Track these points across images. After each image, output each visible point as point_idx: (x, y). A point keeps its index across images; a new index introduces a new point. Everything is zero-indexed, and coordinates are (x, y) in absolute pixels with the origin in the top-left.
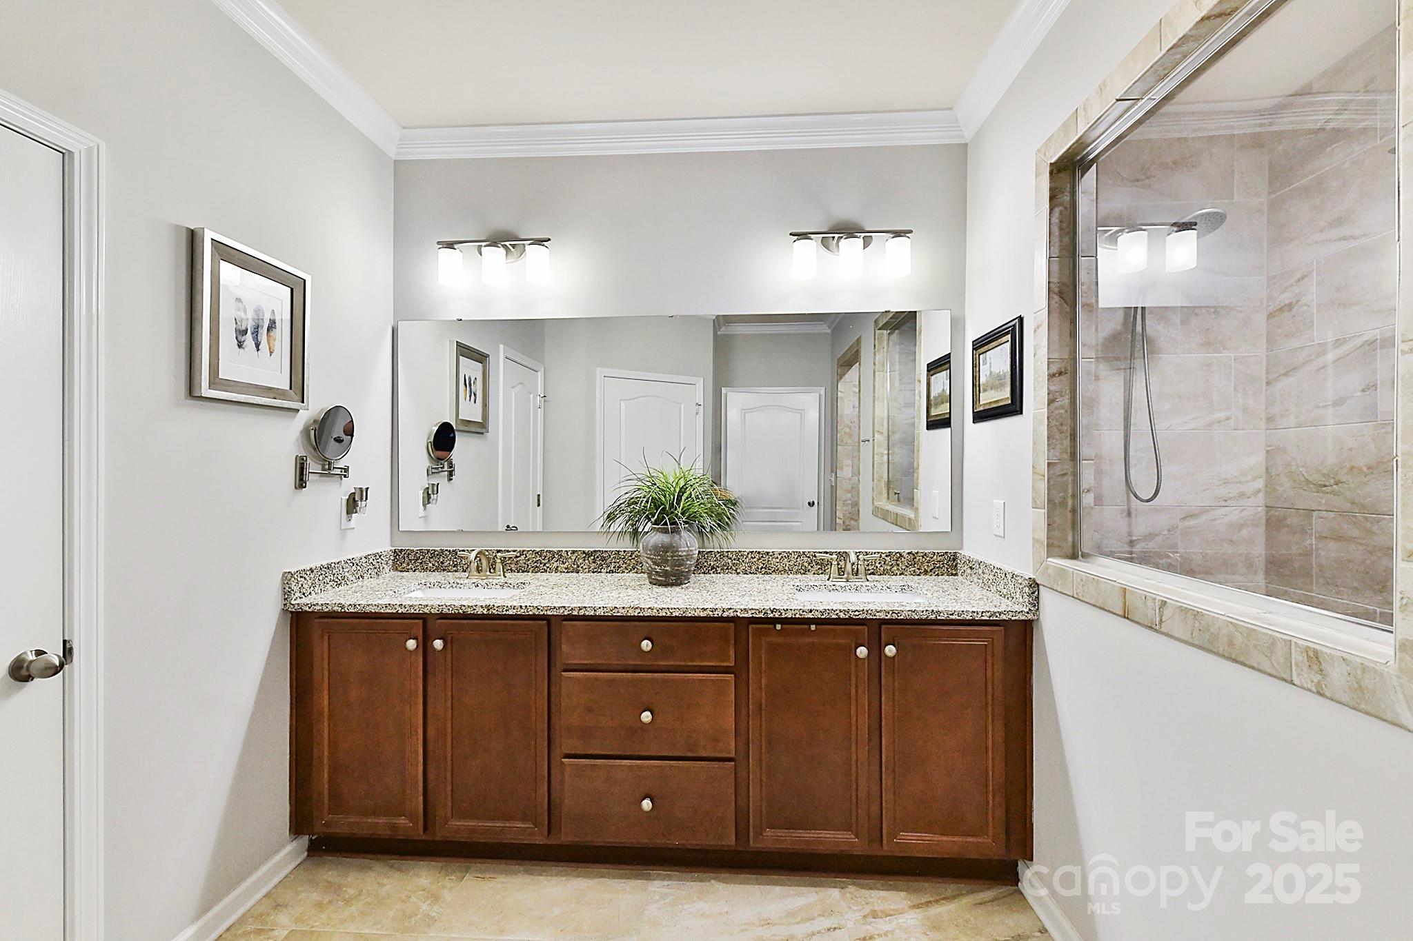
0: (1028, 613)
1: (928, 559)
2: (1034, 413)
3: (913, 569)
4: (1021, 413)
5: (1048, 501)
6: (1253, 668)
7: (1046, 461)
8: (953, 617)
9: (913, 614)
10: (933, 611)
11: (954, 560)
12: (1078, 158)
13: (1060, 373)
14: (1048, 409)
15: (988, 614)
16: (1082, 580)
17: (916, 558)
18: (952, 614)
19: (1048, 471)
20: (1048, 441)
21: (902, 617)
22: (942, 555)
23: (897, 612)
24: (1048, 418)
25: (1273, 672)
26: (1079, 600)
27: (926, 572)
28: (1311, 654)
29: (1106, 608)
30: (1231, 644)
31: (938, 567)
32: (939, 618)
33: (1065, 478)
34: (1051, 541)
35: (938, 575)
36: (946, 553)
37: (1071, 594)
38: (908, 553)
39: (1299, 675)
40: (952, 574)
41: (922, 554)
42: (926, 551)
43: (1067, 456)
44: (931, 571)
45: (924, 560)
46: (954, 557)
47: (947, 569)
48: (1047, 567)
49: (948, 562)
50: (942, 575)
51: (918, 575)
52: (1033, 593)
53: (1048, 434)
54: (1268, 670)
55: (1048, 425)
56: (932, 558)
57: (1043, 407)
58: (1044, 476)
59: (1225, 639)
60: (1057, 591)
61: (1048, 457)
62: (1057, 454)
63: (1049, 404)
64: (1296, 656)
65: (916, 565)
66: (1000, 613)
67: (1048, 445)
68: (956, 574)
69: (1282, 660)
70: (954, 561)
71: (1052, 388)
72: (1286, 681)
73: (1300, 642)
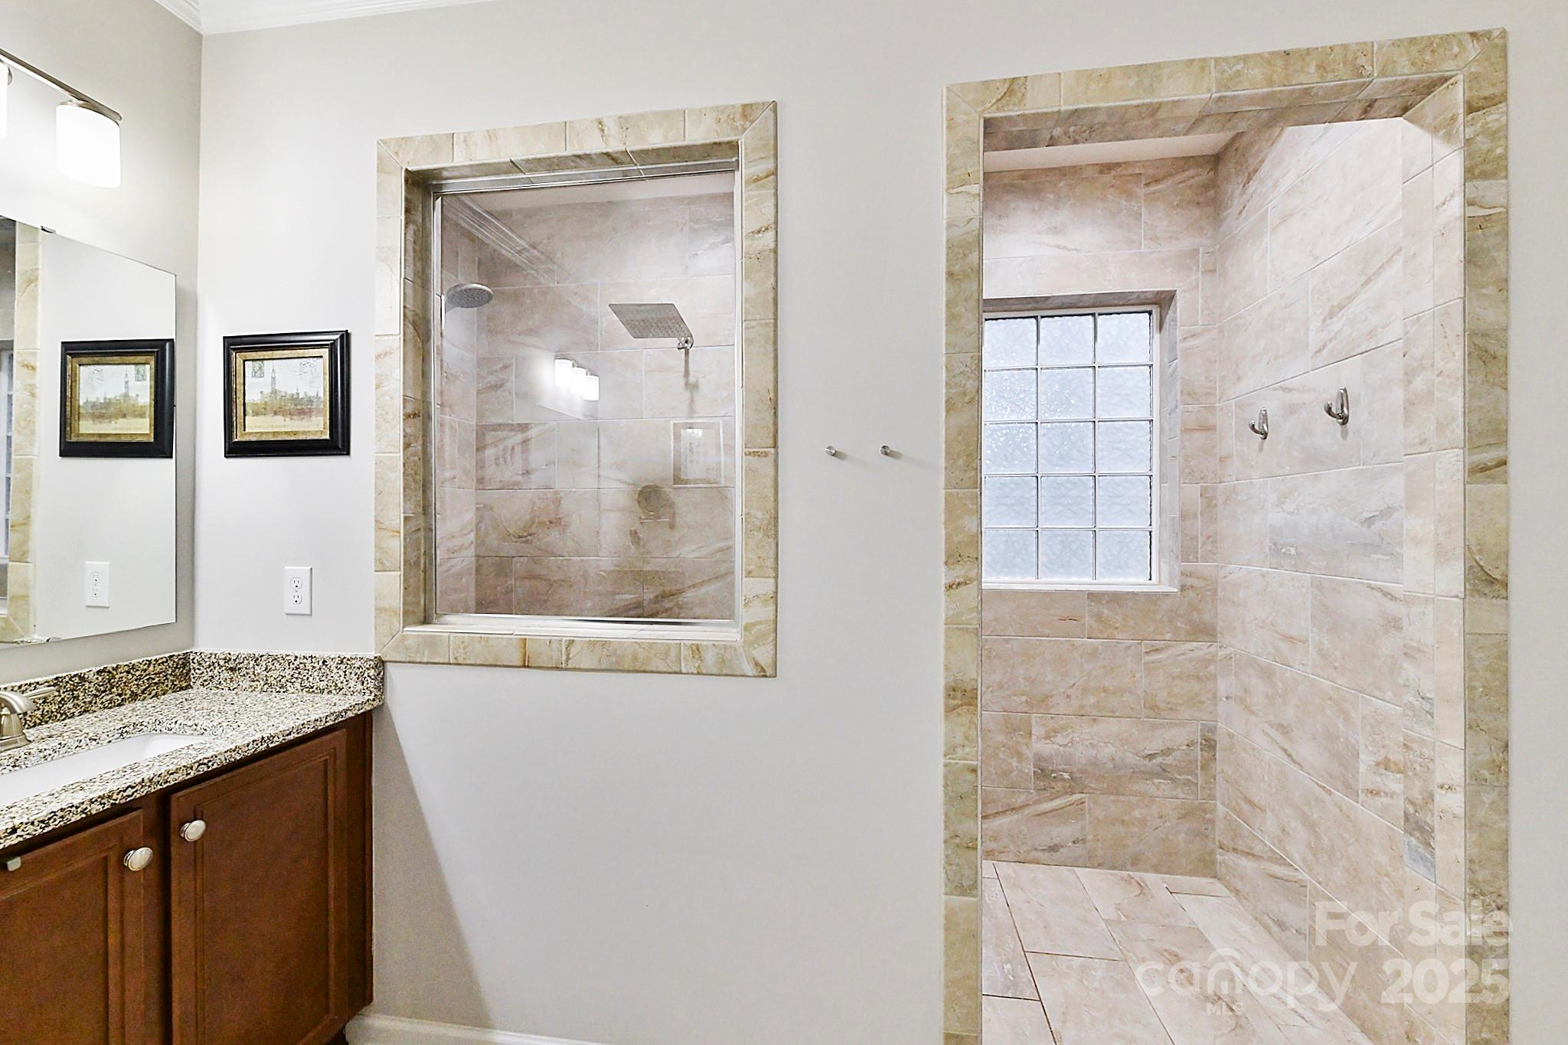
0: (374, 700)
1: (138, 673)
2: (376, 457)
3: (108, 698)
4: (348, 454)
5: (405, 561)
6: (652, 672)
7: (402, 515)
8: (291, 737)
9: (233, 754)
10: (263, 738)
11: (184, 665)
12: (435, 183)
13: (415, 415)
14: (404, 454)
15: (333, 718)
16: (463, 642)
17: (114, 677)
18: (290, 734)
19: (405, 526)
20: (404, 491)
21: (215, 766)
22: (163, 663)
23: (206, 761)
24: (404, 464)
25: (670, 670)
26: (460, 664)
27: (134, 697)
28: (695, 648)
29: (498, 664)
30: (635, 659)
31: (156, 683)
32: (271, 746)
33: (419, 534)
34: (407, 607)
35: (156, 695)
36: (171, 657)
37: (446, 661)
38: (98, 672)
39: (685, 666)
40: (181, 689)
41: (126, 668)
42: (133, 662)
43: (420, 510)
44: (143, 692)
45: (130, 676)
46: (185, 660)
47: (172, 681)
48: (404, 638)
49: (173, 671)
50: (164, 694)
51: (119, 705)
52: (379, 674)
53: (405, 484)
54: (665, 670)
55: (404, 473)
56: (145, 670)
57: (397, 451)
58: (399, 532)
59: (630, 657)
60: (420, 663)
61: (404, 510)
62: (413, 507)
63: (404, 449)
64: (684, 653)
65: (114, 690)
66: (346, 711)
67: (405, 496)
68: (189, 687)
69: (674, 659)
70: (184, 668)
71: (408, 430)
72: (676, 673)
73: (686, 642)
